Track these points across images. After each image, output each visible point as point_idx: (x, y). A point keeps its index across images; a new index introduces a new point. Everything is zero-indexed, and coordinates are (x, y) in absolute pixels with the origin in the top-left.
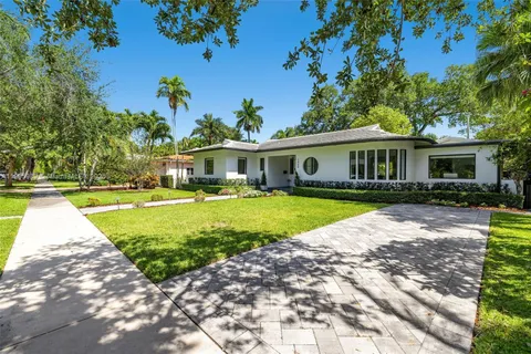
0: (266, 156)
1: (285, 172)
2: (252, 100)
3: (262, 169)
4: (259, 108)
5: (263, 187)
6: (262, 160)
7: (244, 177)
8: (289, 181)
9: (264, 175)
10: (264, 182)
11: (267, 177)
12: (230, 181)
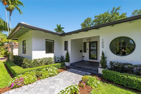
0: (69, 39)
1: (81, 51)
2: (60, 25)
3: (66, 49)
4: (63, 28)
5: (67, 64)
6: (66, 43)
7: (51, 55)
8: (83, 57)
9: (68, 54)
10: (68, 60)
11: (70, 56)
12: (35, 60)
